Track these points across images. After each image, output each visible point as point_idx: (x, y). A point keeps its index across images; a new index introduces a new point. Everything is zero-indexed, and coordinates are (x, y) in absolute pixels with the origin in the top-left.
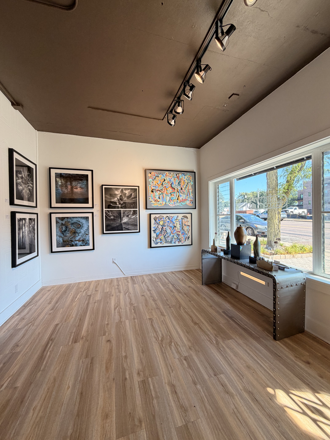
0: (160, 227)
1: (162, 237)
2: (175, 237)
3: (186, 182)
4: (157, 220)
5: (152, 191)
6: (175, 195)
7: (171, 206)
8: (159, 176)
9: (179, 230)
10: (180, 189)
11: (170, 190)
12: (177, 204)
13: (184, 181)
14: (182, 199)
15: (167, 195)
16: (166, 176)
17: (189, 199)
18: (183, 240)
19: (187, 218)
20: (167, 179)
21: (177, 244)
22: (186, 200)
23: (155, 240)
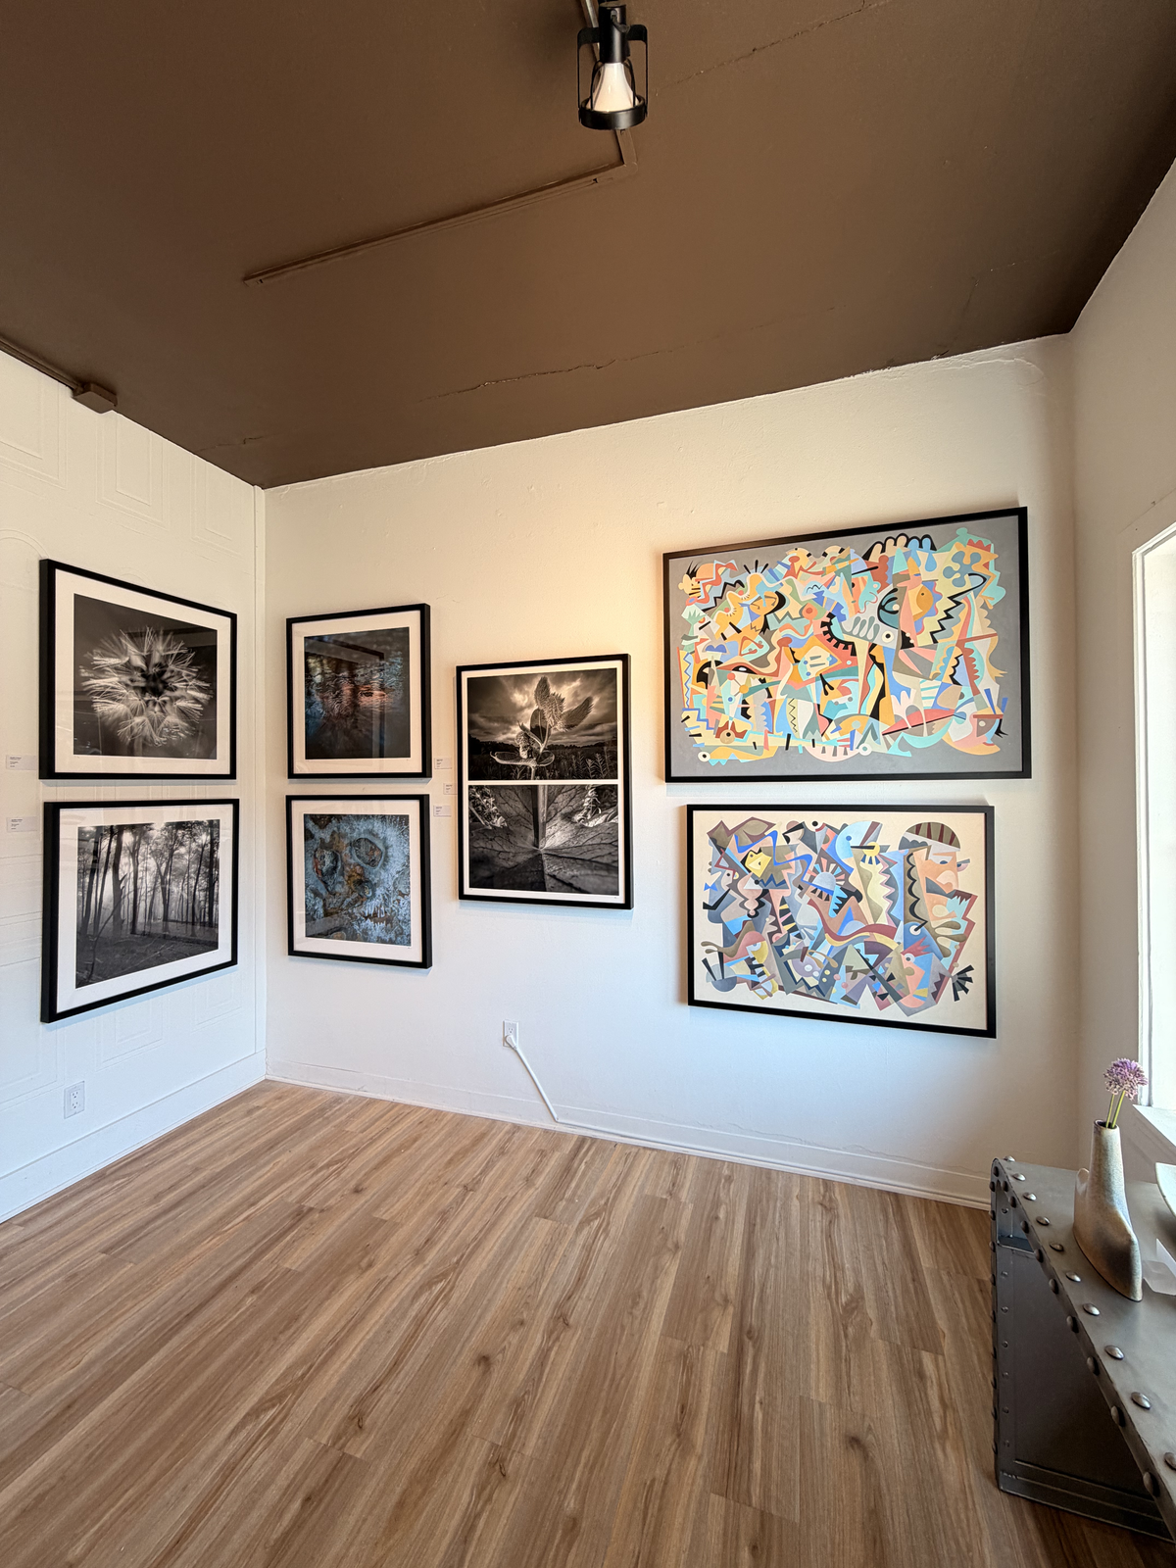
0: (749, 887)
1: (762, 950)
2: (854, 960)
3: (946, 588)
4: (732, 848)
5: (702, 677)
6: (856, 688)
7: (828, 757)
8: (746, 579)
9: (883, 920)
10: (894, 642)
11: (820, 657)
12: (870, 747)
13: (930, 584)
14: (912, 711)
15: (796, 689)
16: (791, 572)
17: (970, 709)
18: (916, 987)
19: (953, 840)
20: (800, 591)
21: (868, 1007)
22: (938, 715)
23: (714, 960)
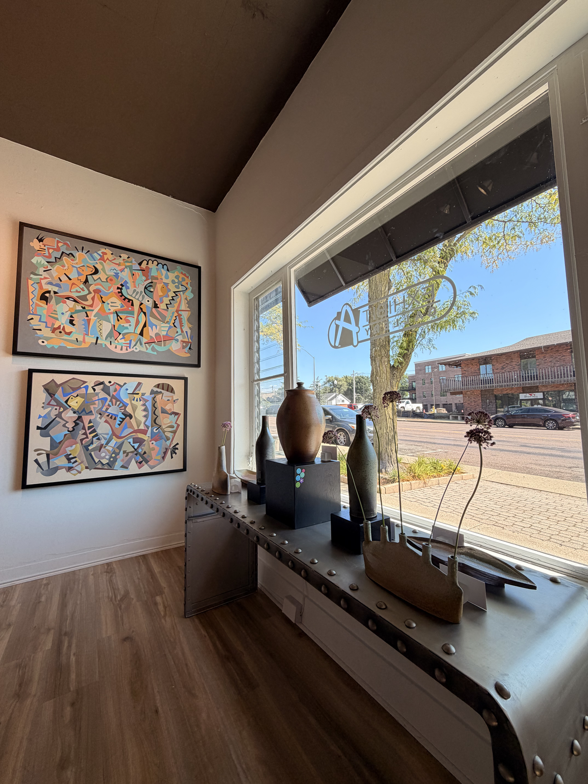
0: (69, 415)
1: (76, 449)
2: (127, 447)
3: (173, 288)
4: (59, 395)
5: (44, 298)
6: (133, 321)
7: (118, 351)
8: (77, 254)
9: (142, 427)
10: (150, 304)
11: (118, 304)
12: (138, 348)
13: (167, 284)
14: (157, 335)
15: (102, 315)
16: (102, 258)
17: (180, 338)
18: (155, 456)
19: (172, 391)
20: (107, 269)
21: (133, 469)
22: (168, 338)
23: (43, 459)
